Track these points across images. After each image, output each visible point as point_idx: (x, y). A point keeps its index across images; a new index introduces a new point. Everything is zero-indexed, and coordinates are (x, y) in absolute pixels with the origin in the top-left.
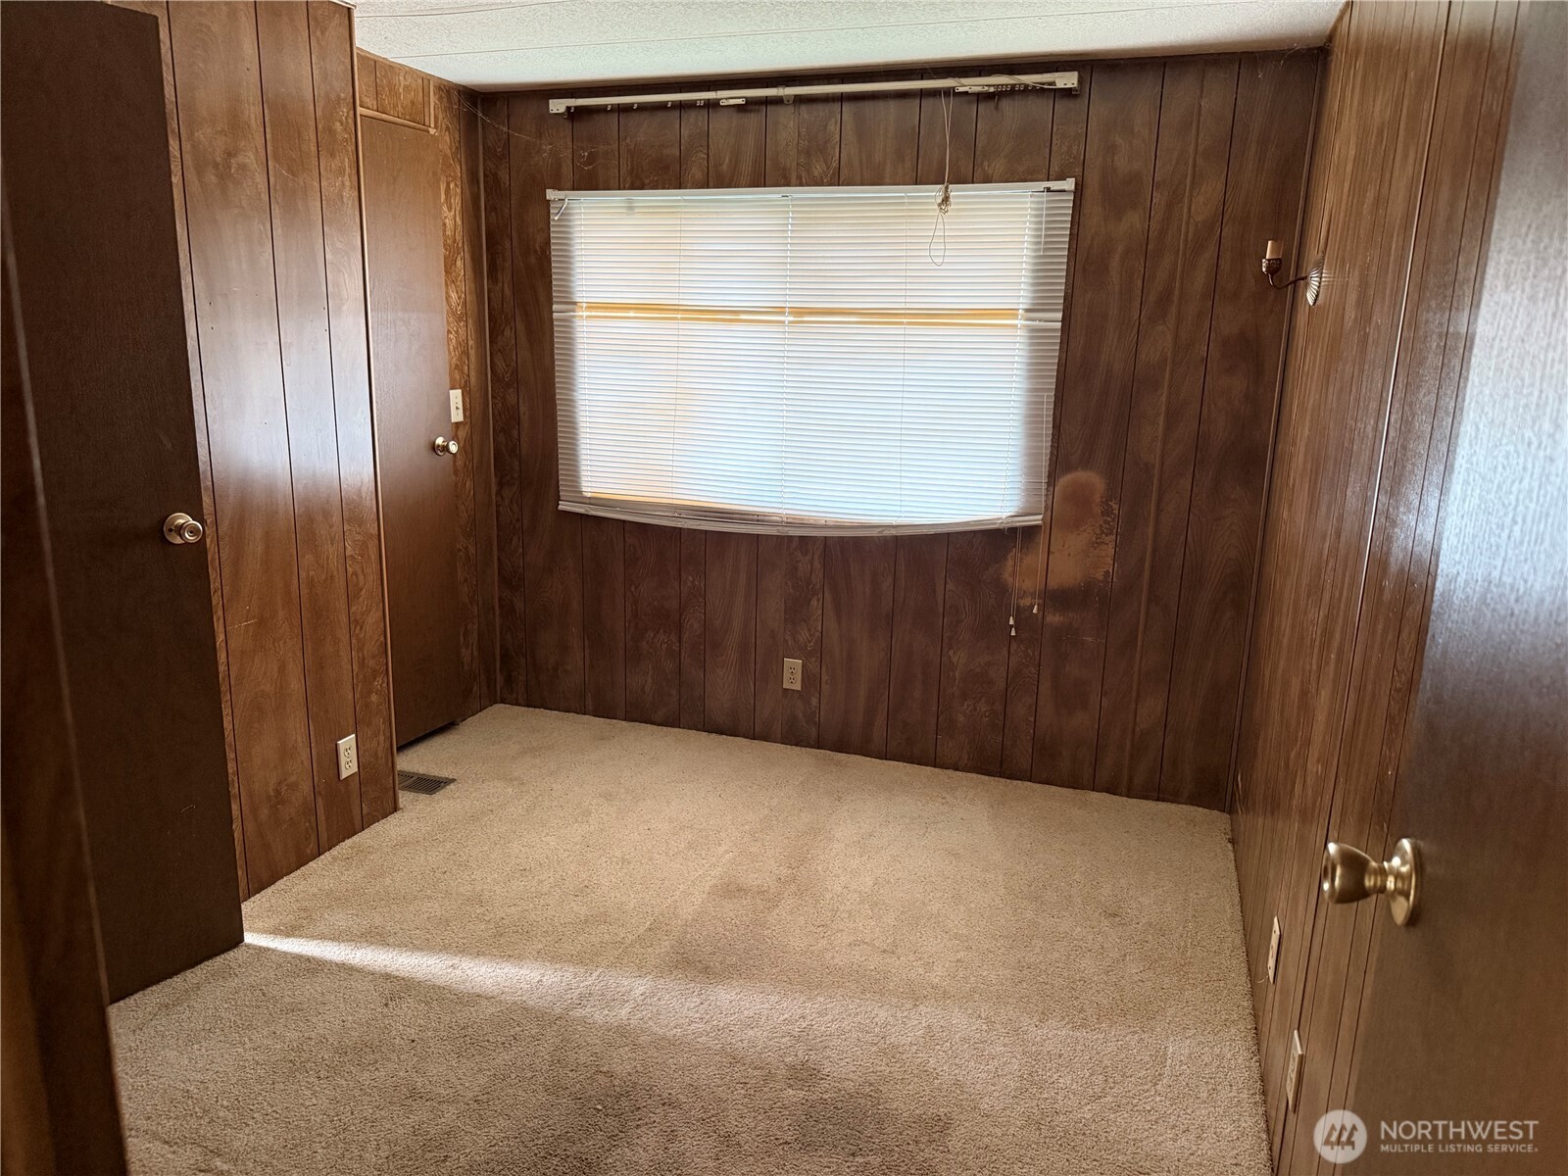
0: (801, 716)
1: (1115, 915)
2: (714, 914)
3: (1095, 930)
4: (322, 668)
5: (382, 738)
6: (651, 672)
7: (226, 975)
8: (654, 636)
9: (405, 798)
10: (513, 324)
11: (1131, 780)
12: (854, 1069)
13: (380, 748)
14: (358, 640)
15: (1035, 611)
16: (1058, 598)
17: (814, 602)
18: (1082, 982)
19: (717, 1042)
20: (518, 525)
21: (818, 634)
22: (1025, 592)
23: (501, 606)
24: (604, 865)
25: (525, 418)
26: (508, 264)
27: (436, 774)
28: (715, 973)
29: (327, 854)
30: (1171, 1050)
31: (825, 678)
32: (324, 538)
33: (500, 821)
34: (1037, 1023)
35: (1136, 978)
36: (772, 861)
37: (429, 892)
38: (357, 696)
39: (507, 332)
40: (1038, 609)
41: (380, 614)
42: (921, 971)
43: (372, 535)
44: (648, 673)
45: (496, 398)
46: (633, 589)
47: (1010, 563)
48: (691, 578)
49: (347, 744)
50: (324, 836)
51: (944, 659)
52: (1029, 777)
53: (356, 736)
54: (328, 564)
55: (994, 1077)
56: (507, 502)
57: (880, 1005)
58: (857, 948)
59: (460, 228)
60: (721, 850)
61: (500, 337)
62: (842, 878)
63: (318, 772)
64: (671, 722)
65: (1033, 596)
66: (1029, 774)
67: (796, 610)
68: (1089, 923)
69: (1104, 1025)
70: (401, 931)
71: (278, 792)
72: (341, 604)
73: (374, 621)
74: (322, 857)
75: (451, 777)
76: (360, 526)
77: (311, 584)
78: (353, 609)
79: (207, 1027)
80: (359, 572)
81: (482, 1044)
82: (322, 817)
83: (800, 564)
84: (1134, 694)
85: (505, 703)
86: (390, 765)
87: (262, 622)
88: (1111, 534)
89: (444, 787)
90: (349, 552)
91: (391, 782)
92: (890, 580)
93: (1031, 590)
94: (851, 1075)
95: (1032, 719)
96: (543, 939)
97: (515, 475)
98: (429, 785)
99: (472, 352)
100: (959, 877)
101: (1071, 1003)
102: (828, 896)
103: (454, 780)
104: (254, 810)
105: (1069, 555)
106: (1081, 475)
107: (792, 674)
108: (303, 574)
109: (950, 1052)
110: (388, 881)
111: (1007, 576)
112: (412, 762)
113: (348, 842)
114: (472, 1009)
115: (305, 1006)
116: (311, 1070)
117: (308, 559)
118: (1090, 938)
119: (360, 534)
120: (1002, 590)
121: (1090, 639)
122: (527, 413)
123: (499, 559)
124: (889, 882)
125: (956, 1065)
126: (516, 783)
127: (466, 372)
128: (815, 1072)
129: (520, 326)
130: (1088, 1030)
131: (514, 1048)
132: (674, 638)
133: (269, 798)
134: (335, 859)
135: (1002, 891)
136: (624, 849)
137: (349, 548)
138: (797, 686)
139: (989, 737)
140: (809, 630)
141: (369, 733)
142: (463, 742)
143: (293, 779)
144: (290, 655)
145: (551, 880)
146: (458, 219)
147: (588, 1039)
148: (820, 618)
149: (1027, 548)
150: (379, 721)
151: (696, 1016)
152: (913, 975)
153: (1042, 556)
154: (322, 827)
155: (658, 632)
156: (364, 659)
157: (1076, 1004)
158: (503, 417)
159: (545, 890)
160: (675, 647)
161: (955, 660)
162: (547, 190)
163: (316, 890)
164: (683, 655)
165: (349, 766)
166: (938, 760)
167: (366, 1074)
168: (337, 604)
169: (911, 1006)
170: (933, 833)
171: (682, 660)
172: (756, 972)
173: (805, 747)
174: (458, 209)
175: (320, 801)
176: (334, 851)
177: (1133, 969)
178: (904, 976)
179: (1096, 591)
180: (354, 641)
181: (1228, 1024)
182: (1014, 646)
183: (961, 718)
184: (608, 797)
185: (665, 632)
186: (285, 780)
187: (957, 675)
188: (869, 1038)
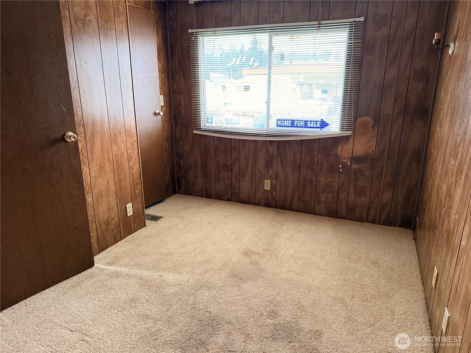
0: (270, 198)
1: (376, 264)
2: (243, 260)
3: (369, 268)
4: (121, 182)
5: (140, 204)
6: (223, 184)
7: (91, 277)
8: (224, 173)
9: (148, 222)
10: (178, 74)
11: (379, 219)
12: (289, 313)
13: (140, 207)
14: (132, 174)
15: (348, 164)
16: (356, 159)
17: (274, 162)
18: (365, 286)
19: (244, 303)
20: (181, 139)
21: (276, 172)
22: (345, 158)
23: (177, 164)
24: (209, 244)
25: (183, 104)
26: (177, 54)
27: (157, 215)
28: (243, 280)
29: (124, 240)
30: (397, 310)
31: (278, 186)
32: (120, 141)
33: (177, 230)
34: (350, 299)
35: (384, 285)
36: (261, 244)
37: (154, 252)
38: (132, 191)
39: (177, 77)
40: (350, 163)
41: (139, 166)
42: (311, 281)
43: (135, 140)
44: (222, 185)
45: (174, 98)
46: (217, 158)
47: (340, 148)
48: (235, 155)
49: (129, 206)
50: (122, 234)
51: (317, 180)
52: (345, 218)
53: (132, 203)
54: (121, 150)
55: (337, 317)
56: (178, 131)
57: (297, 292)
58: (290, 273)
59: (161, 43)
60: (245, 240)
61: (175, 78)
62: (284, 250)
63: (120, 214)
64: (229, 200)
65: (348, 159)
66: (345, 217)
67: (269, 164)
68: (367, 266)
69: (373, 300)
70: (145, 264)
71: (108, 221)
72: (126, 162)
73: (137, 167)
74: (122, 241)
75: (162, 216)
76: (131, 138)
77: (116, 155)
78: (130, 164)
79: (85, 293)
80: (132, 152)
81: (170, 301)
82: (122, 228)
83: (270, 149)
84: (382, 191)
85: (179, 194)
86: (143, 212)
87: (101, 167)
88: (375, 138)
89: (160, 219)
90: (128, 146)
91: (143, 217)
92: (300, 154)
93: (347, 157)
94: (288, 315)
95: (347, 199)
96: (189, 268)
97: (180, 123)
98: (155, 218)
99: (166, 83)
100: (323, 250)
101: (362, 293)
102: (280, 255)
103: (163, 217)
104: (100, 227)
105: (361, 145)
106: (365, 118)
107: (267, 185)
108: (114, 153)
109: (321, 308)
110: (142, 248)
111: (339, 152)
112: (150, 211)
113: (130, 236)
114: (167, 290)
115: (115, 288)
116: (116, 308)
117: (115, 148)
118: (368, 271)
119: (131, 140)
120: (337, 157)
121: (367, 173)
122: (183, 102)
123: (176, 149)
124: (300, 251)
125: (324, 313)
126: (181, 218)
127: (164, 90)
128: (277, 314)
129: (181, 74)
130: (368, 302)
131: (179, 303)
132: (230, 173)
133: (105, 223)
134: (126, 241)
135: (337, 255)
136: (215, 239)
137: (128, 145)
138: (269, 189)
139: (332, 205)
140: (273, 170)
141: (136, 202)
142: (166, 205)
143: (113, 216)
144: (110, 178)
145: (192, 249)
146: (161, 40)
147: (203, 300)
148: (276, 167)
149: (346, 143)
150: (139, 199)
151: (238, 293)
152: (308, 282)
153: (351, 145)
154: (122, 231)
155: (225, 172)
156: (134, 179)
157: (363, 293)
158: (176, 104)
159: (190, 252)
160: (230, 177)
161: (321, 180)
162: (189, 30)
163: (120, 251)
164: (233, 179)
165: (130, 213)
166: (315, 212)
167: (133, 310)
168: (125, 162)
169: (308, 293)
170: (314, 236)
171: (232, 180)
172: (257, 280)
173: (271, 208)
174: (161, 37)
175: (121, 223)
176: (126, 239)
177: (382, 282)
178: (305, 283)
179: (369, 157)
180: (130, 174)
181: (416, 301)
182: (341, 175)
183: (323, 199)
184: (210, 223)
185: (227, 172)
186: (110, 217)
187: (321, 185)
188: (294, 303)
